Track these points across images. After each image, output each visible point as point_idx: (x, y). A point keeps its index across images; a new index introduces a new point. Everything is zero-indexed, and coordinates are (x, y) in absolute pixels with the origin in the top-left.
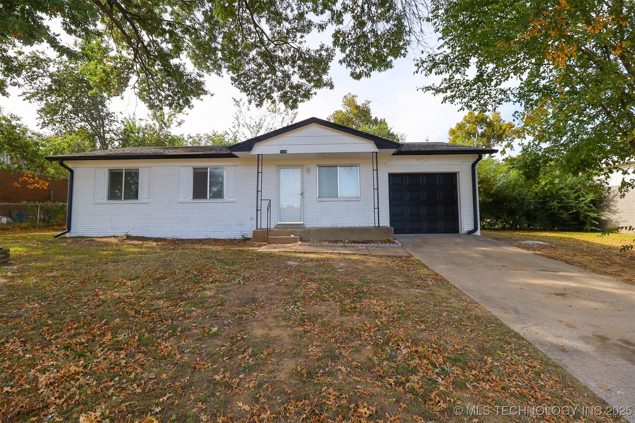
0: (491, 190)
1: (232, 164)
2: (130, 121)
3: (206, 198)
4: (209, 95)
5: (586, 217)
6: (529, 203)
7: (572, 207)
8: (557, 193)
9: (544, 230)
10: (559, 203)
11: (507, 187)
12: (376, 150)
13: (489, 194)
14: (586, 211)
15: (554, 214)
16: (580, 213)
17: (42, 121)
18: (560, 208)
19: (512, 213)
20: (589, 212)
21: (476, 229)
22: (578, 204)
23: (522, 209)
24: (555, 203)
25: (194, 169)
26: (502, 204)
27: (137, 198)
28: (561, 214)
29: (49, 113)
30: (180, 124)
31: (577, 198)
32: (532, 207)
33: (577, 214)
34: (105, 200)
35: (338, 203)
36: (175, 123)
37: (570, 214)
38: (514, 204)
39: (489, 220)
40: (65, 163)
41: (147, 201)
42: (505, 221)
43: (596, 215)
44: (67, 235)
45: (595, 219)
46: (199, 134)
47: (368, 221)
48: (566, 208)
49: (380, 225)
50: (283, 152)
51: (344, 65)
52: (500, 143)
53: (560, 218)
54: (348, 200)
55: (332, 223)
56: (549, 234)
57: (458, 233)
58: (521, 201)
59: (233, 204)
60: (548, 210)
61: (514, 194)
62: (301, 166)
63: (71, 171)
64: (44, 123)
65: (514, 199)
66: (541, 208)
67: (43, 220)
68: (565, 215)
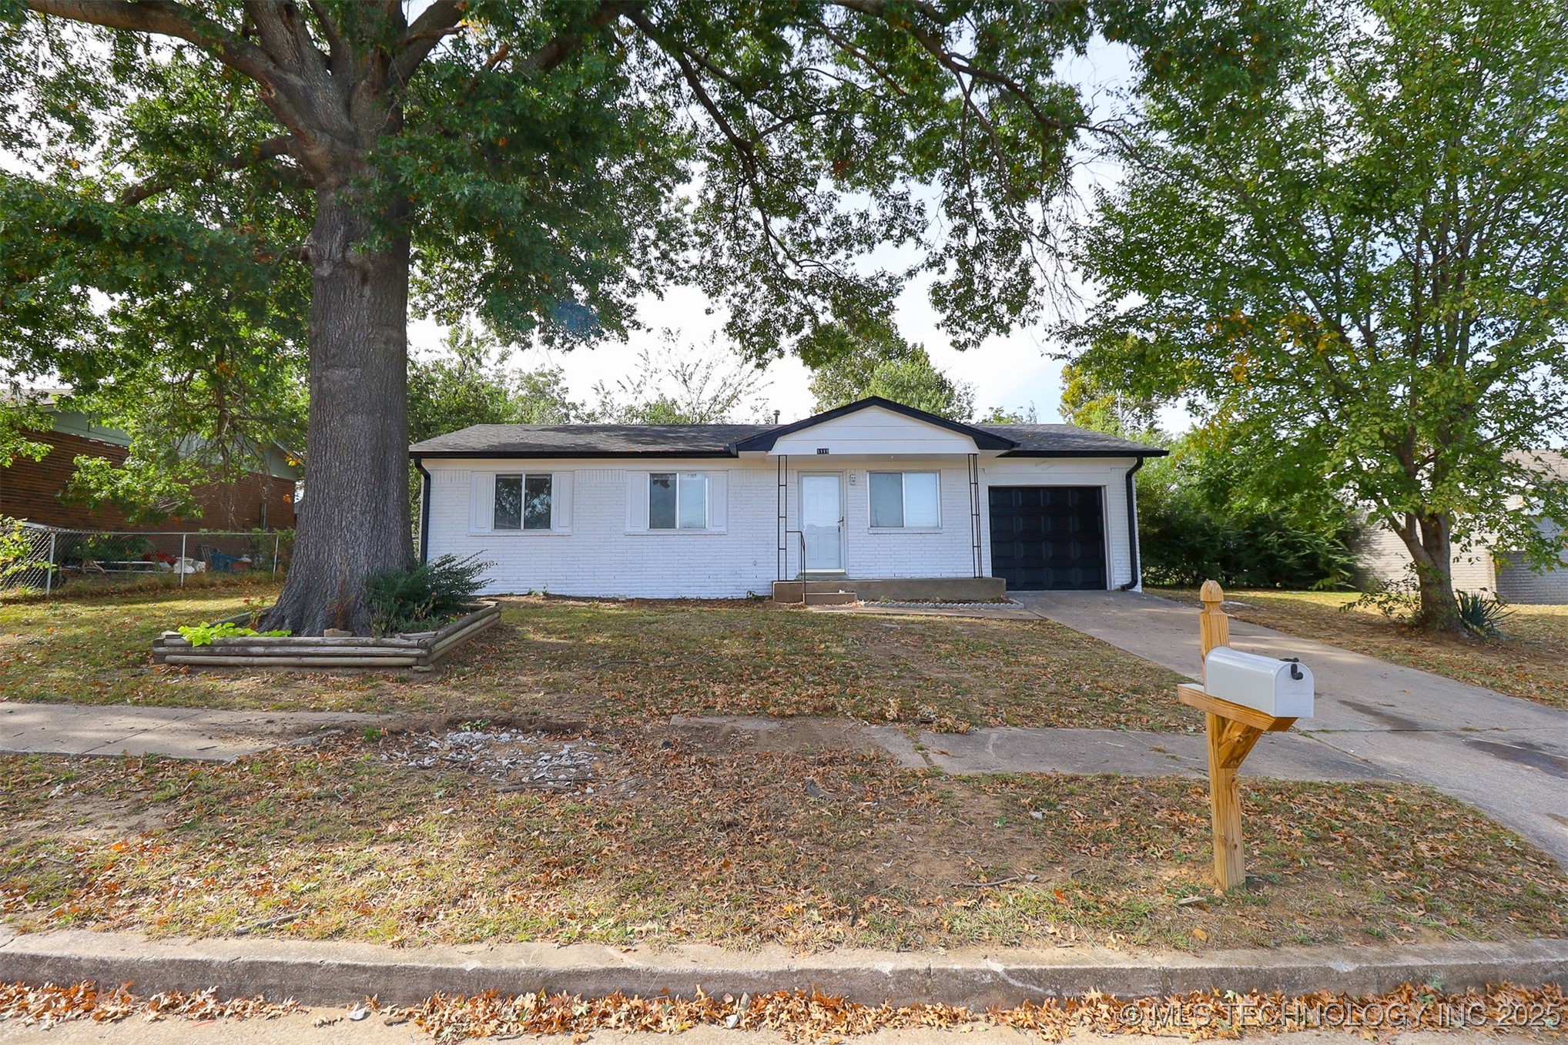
0: (1156, 510)
1: (720, 467)
3: (673, 527)
4: (643, 331)
5: (1330, 562)
6: (1227, 537)
7: (1303, 546)
8: (1276, 518)
9: (1256, 588)
10: (1280, 537)
11: (1186, 506)
12: (976, 450)
13: (1152, 518)
14: (1328, 552)
15: (1272, 558)
16: (1319, 556)
18: (1284, 545)
19: (1195, 555)
20: (1335, 554)
21: (1134, 583)
22: (1314, 538)
23: (1213, 548)
24: (1272, 538)
25: (651, 476)
26: (1177, 538)
27: (549, 527)
28: (1285, 557)
31: (1312, 528)
32: (1232, 545)
33: (1313, 558)
34: (489, 529)
35: (903, 537)
37: (1300, 558)
38: (1199, 539)
39: (1153, 570)
41: (568, 531)
42: (1184, 570)
43: (1345, 559)
45: (1345, 567)
47: (964, 569)
48: (1293, 546)
49: (977, 574)
50: (822, 452)
51: (943, 330)
52: (1171, 401)
53: (1285, 566)
54: (921, 532)
56: (1260, 594)
57: (1104, 587)
58: (1211, 534)
59: (723, 538)
60: (1261, 550)
61: (1199, 518)
62: (841, 473)
63: (428, 477)
65: (1199, 529)
66: (1249, 546)
68: (1291, 560)
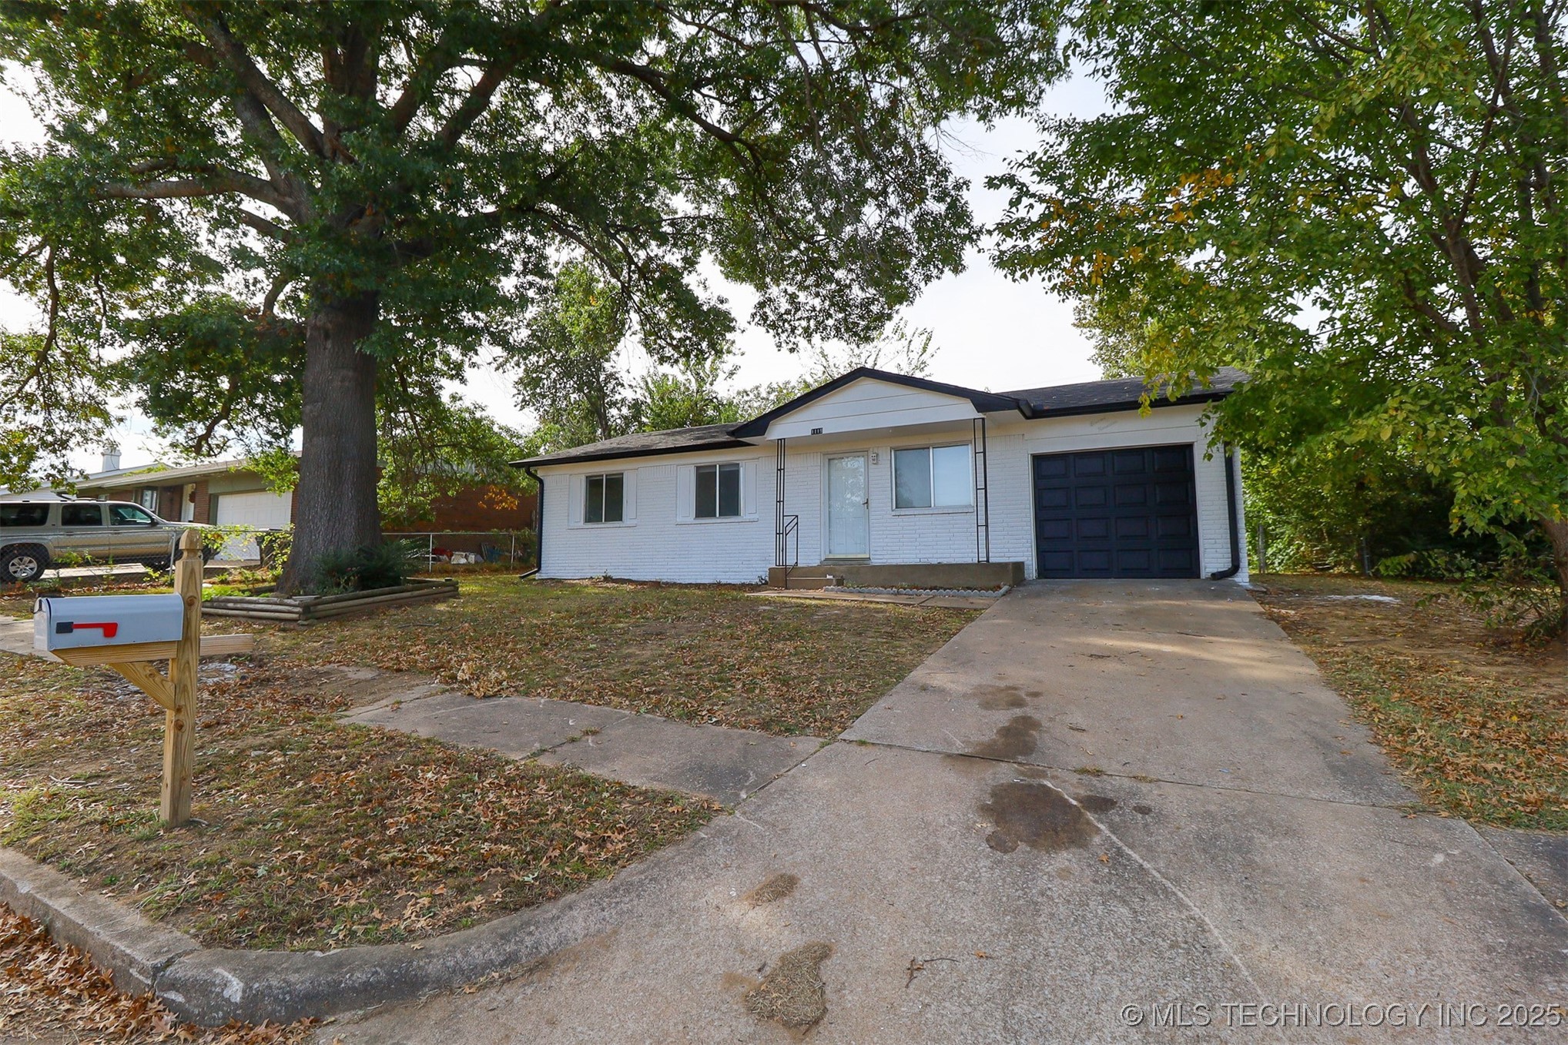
1: (751, 456)
2: (649, 380)
3: (714, 515)
12: (978, 414)
17: (521, 397)
21: (1235, 569)
25: (698, 468)
27: (621, 518)
29: (529, 384)
30: (732, 374)
34: (581, 524)
35: (929, 518)
36: (722, 376)
40: (532, 470)
41: (633, 522)
44: (537, 576)
46: (788, 382)
49: (992, 560)
50: (817, 432)
54: (949, 512)
55: (919, 556)
57: (1198, 576)
59: (747, 524)
62: (864, 452)
63: (541, 482)
64: (524, 400)
67: (520, 559)
